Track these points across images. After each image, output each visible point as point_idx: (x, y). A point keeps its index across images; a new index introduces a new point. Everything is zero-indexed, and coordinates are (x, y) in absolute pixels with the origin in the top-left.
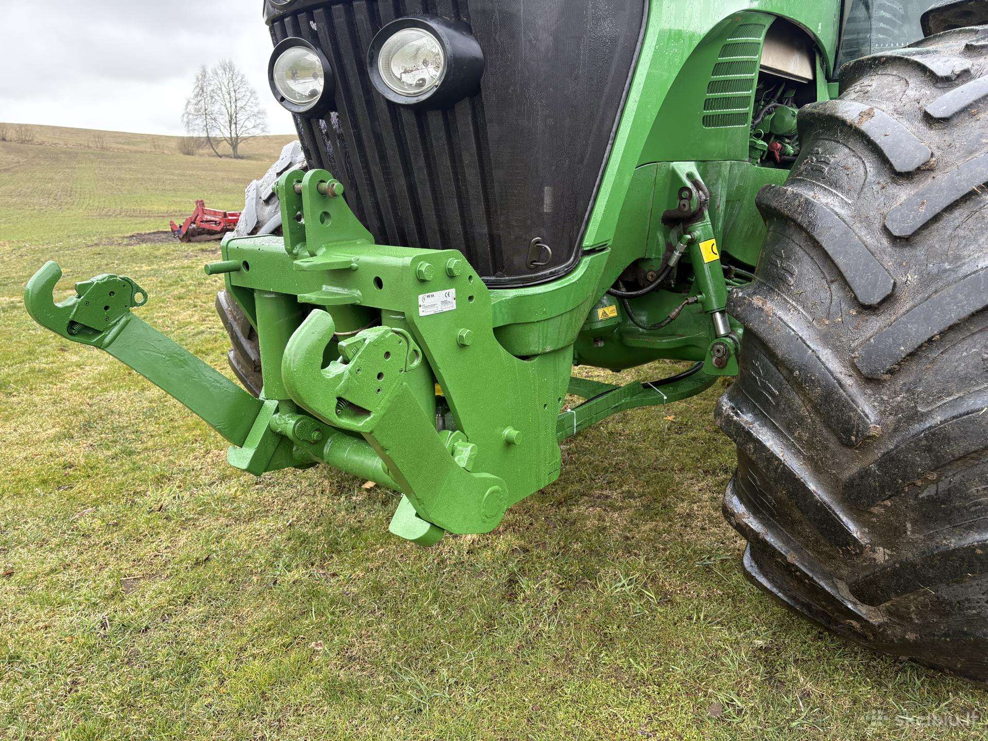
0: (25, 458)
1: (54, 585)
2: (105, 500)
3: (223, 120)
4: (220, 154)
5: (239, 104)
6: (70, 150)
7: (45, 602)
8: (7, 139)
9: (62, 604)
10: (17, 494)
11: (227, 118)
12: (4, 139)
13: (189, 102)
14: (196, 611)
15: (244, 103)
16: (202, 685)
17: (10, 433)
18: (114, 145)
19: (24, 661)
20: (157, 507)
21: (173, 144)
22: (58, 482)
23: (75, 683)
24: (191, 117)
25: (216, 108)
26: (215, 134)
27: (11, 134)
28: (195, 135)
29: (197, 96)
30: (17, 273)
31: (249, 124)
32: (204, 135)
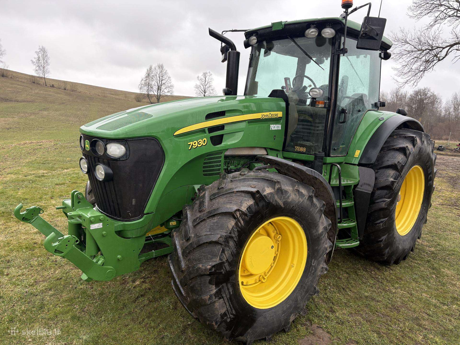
0: (24, 239)
1: (18, 279)
2: (41, 256)
3: (155, 88)
4: (152, 102)
5: (163, 82)
6: (91, 96)
7: (14, 284)
8: (67, 89)
9: (18, 285)
10: (18, 251)
11: (157, 87)
12: (65, 89)
13: (142, 80)
14: (51, 293)
15: (165, 82)
16: (43, 311)
17: (23, 229)
18: (109, 95)
19: (4, 298)
20: (55, 260)
21: (133, 96)
22: (31, 248)
23: (13, 306)
24: (142, 86)
25: (153, 83)
26: (151, 93)
27: (68, 87)
28: (143, 93)
29: (147, 77)
30: (50, 158)
31: (166, 91)
32: (147, 93)
